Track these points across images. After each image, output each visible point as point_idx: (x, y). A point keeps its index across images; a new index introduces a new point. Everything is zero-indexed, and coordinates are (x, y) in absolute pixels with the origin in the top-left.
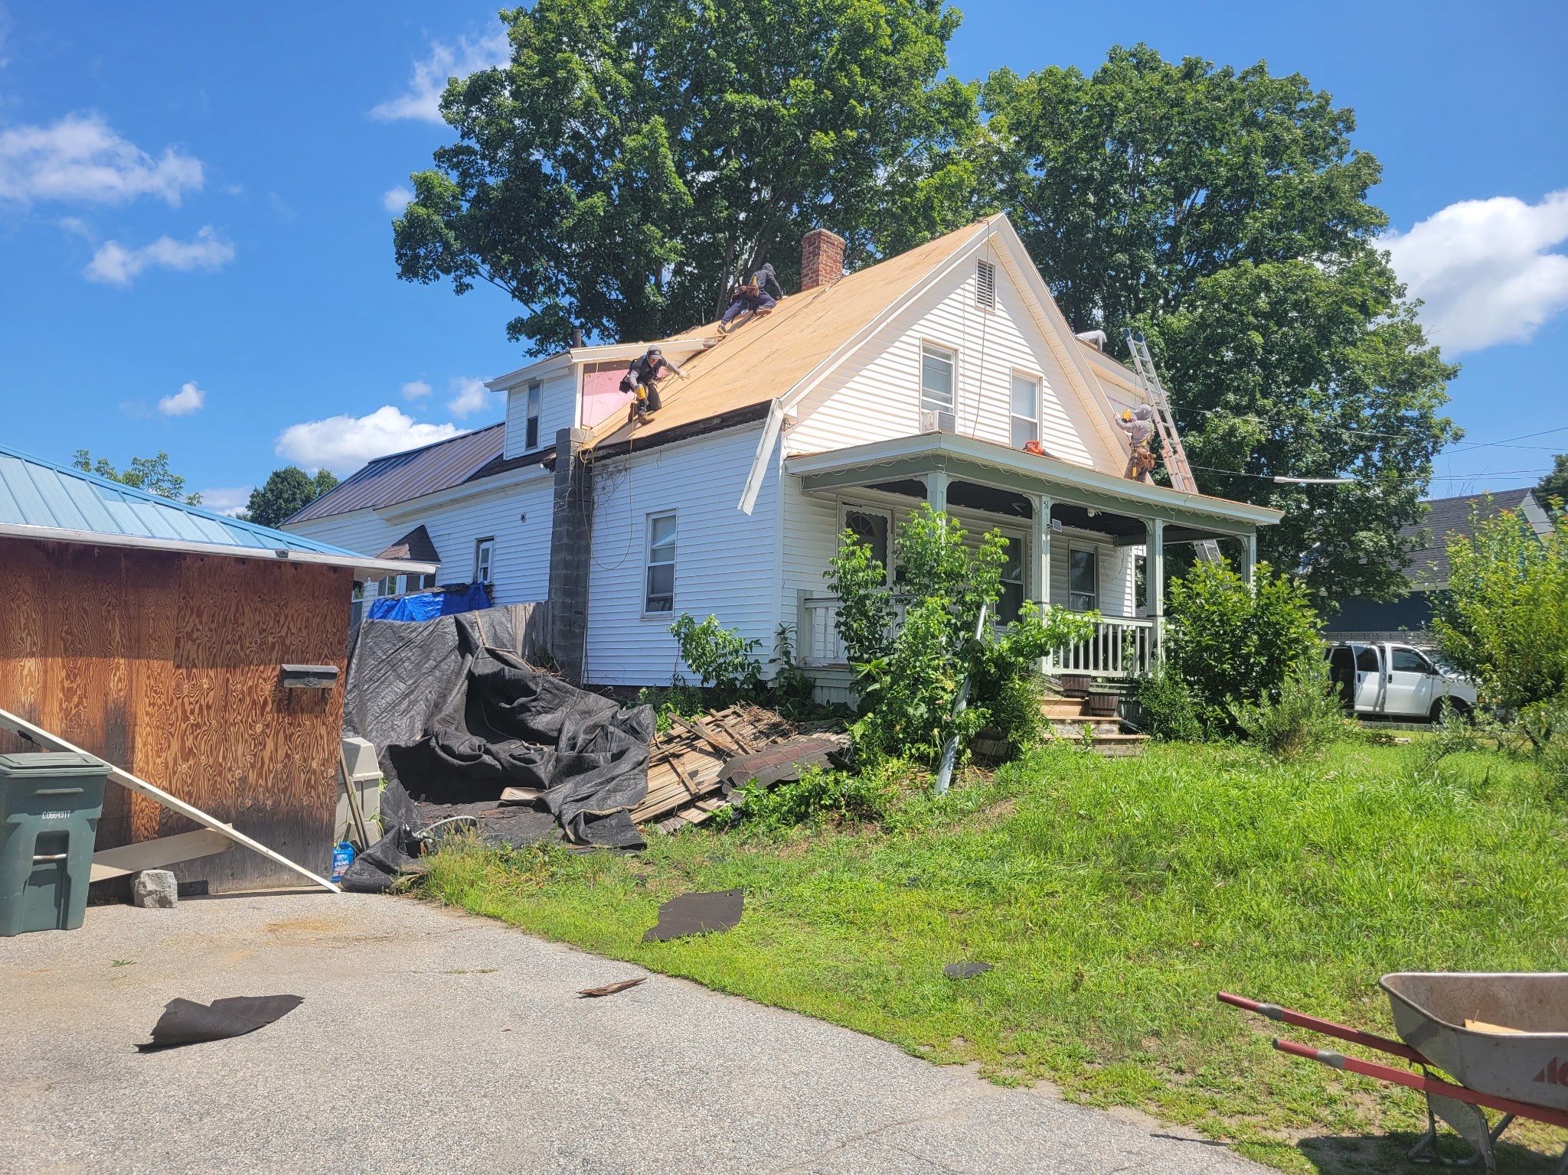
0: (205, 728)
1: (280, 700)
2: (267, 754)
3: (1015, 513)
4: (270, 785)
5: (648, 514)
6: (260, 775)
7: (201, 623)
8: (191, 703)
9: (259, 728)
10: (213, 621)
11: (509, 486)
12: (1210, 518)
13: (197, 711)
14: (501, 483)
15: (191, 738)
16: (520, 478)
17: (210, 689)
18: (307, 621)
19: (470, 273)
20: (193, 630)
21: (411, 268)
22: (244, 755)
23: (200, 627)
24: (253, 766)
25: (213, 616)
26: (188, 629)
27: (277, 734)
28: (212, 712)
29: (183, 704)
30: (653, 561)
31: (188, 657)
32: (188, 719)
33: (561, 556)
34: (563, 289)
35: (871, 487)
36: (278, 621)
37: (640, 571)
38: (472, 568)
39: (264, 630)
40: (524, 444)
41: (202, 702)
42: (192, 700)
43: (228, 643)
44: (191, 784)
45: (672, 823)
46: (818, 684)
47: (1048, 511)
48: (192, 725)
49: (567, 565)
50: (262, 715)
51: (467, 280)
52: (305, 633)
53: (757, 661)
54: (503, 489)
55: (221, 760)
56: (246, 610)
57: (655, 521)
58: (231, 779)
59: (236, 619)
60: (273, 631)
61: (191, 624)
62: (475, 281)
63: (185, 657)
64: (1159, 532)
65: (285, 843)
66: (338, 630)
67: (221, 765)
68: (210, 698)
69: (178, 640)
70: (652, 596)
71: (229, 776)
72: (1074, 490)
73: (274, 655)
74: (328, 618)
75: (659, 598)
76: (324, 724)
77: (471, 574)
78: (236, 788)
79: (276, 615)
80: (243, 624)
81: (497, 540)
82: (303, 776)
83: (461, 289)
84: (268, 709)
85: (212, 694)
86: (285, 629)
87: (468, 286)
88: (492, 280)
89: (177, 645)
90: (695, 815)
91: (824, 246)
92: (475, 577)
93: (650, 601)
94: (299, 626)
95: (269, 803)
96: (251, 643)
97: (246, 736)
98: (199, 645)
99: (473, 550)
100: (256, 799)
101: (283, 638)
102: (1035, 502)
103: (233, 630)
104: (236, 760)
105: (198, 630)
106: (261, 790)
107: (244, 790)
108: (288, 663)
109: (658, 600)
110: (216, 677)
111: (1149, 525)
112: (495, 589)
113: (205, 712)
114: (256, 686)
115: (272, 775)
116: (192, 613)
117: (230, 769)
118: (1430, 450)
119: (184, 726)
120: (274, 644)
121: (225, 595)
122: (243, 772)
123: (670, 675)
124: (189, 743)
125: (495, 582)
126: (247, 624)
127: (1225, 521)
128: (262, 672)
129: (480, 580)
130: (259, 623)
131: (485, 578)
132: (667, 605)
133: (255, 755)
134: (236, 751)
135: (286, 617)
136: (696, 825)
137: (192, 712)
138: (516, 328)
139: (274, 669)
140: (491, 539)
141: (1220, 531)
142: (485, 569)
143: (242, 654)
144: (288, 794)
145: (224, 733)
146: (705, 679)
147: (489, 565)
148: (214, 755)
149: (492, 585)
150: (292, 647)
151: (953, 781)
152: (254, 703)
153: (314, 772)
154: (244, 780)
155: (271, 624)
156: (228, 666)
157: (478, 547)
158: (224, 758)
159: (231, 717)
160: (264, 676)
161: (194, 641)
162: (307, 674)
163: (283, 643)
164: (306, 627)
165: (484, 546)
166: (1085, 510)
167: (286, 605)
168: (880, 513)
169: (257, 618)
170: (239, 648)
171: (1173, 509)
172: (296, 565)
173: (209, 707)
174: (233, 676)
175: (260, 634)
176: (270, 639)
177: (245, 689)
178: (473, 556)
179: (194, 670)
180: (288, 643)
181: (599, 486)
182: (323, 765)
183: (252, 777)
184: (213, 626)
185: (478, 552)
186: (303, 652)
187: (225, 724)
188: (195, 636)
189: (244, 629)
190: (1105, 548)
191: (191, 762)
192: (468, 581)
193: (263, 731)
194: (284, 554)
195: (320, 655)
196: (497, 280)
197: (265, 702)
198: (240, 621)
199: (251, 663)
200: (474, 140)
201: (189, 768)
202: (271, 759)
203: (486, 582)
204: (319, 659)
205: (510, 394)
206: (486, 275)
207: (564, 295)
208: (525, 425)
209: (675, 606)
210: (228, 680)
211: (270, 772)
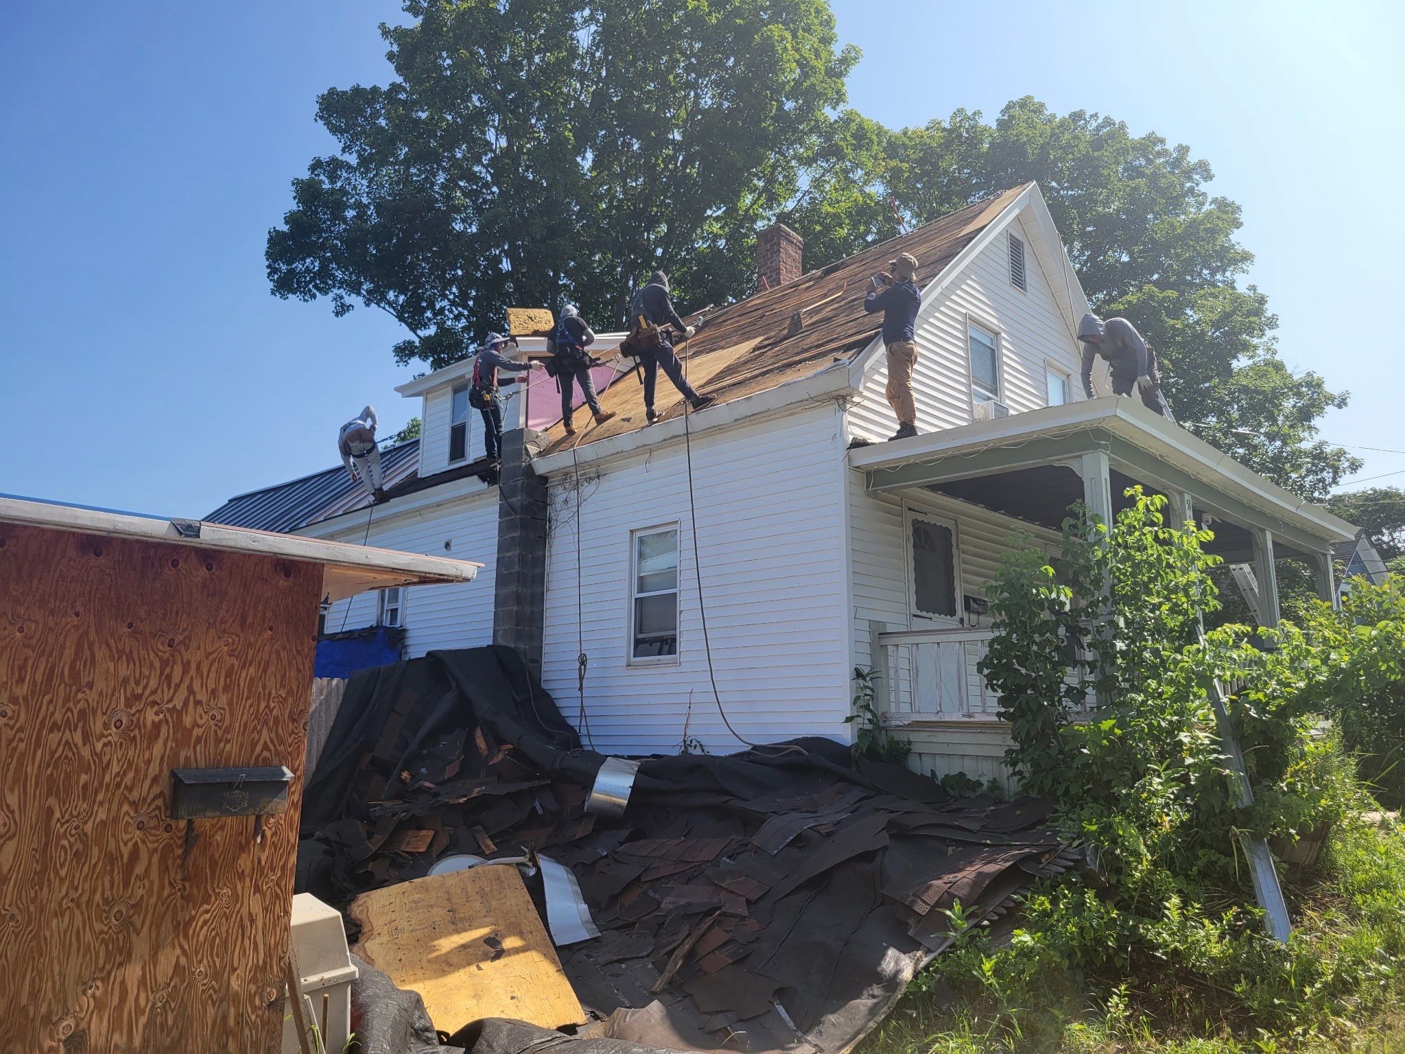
1: (168, 847)
2: (132, 974)
4: (137, 1043)
5: (632, 532)
6: (115, 1025)
9: (117, 913)
11: (427, 507)
12: (1302, 531)
14: (417, 504)
16: (446, 496)
18: (229, 674)
21: (285, 285)
22: (79, 981)
24: (99, 1004)
25: (22, 668)
27: (158, 923)
28: (9, 888)
30: (641, 590)
33: (512, 588)
36: (169, 677)
37: (623, 604)
38: (375, 609)
39: (138, 697)
40: (448, 456)
43: (55, 727)
46: (916, 748)
47: (1191, 513)
49: (519, 599)
50: (126, 884)
52: (223, 700)
54: (418, 511)
55: (24, 1000)
56: (99, 655)
57: (641, 540)
59: (75, 675)
60: (157, 698)
64: (1270, 546)
66: (290, 692)
67: (25, 1009)
70: (640, 636)
71: (44, 1035)
72: (1209, 489)
73: (158, 749)
74: (272, 669)
75: (654, 639)
76: (257, 889)
77: (372, 617)
79: (164, 663)
80: (90, 685)
82: (211, 1011)
83: (342, 309)
84: (139, 869)
86: (183, 693)
91: (784, 244)
92: (380, 620)
93: (638, 642)
94: (211, 685)
96: (106, 726)
97: (87, 937)
101: (178, 713)
102: (1176, 500)
103: (67, 699)
104: (61, 995)
108: (186, 765)
109: (651, 641)
110: (22, 808)
111: (1260, 537)
112: (409, 634)
114: (116, 820)
115: (143, 1020)
117: (46, 1021)
120: (157, 726)
121: (51, 622)
122: (78, 1022)
123: (680, 741)
125: (408, 626)
126: (100, 685)
127: (1312, 536)
128: (130, 789)
129: (387, 623)
130: (126, 681)
131: (394, 621)
132: (666, 648)
133: (104, 980)
134: (62, 973)
135: (186, 667)
138: (404, 352)
139: (155, 781)
142: (394, 610)
143: (86, 752)
145: (36, 937)
147: (399, 605)
149: (405, 630)
150: (197, 732)
152: (109, 859)
153: (236, 999)
154: (77, 1040)
155: (153, 684)
156: (51, 781)
158: (33, 994)
160: (134, 797)
162: (225, 787)
163: (179, 724)
164: (227, 688)
167: (186, 643)
168: (944, 524)
169: (123, 672)
170: (78, 737)
171: (1281, 520)
172: (211, 557)
175: (128, 704)
176: (151, 716)
177: (88, 828)
180: (188, 721)
181: (559, 500)
182: (254, 980)
183: (98, 1030)
184: (22, 691)
186: (218, 741)
187: (39, 915)
189: (92, 696)
192: (369, 626)
193: (126, 922)
194: (186, 529)
195: (253, 746)
197: (134, 856)
198: (85, 679)
202: (143, 981)
203: (395, 627)
204: (250, 753)
205: (425, 401)
208: (447, 434)
209: (681, 648)
210: (50, 812)
211: (139, 1012)
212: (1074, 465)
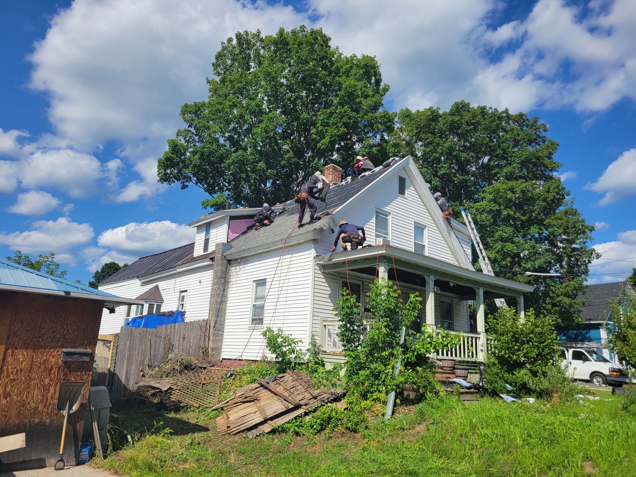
0: (18, 381)
1: (60, 367)
2: (49, 395)
3: (416, 284)
4: (49, 411)
5: (254, 281)
6: (45, 406)
7: (22, 327)
8: (12, 368)
9: (47, 381)
10: (29, 326)
11: (195, 268)
12: (503, 288)
13: (15, 372)
14: (191, 267)
15: (10, 387)
17: (23, 361)
18: (78, 327)
19: (188, 181)
20: (17, 331)
22: (37, 396)
23: (22, 329)
24: (41, 401)
25: (29, 324)
26: (15, 330)
27: (56, 384)
28: (23, 373)
29: (8, 369)
30: (255, 302)
31: (13, 344)
32: (9, 376)
33: (215, 299)
34: (225, 188)
35: (353, 270)
36: (63, 327)
37: (249, 306)
38: (177, 304)
39: (55, 331)
40: (202, 250)
41: (18, 368)
42: (13, 366)
43: (36, 337)
44: (7, 411)
45: (255, 432)
47: (433, 283)
48: (11, 380)
49: (217, 303)
50: (49, 375)
51: (186, 184)
52: (76, 333)
53: (300, 350)
54: (192, 269)
55: (24, 398)
56: (47, 321)
57: (257, 284)
58: (29, 408)
59: (41, 326)
60: (60, 332)
61: (17, 328)
62: (190, 184)
63: (12, 344)
64: (481, 294)
65: (54, 443)
66: (94, 332)
67: (24, 401)
68: (23, 366)
69: (9, 335)
70: (254, 318)
71: (28, 407)
72: (444, 274)
73: (59, 344)
75: (257, 320)
76: (81, 379)
77: (176, 306)
78: (31, 413)
79: (62, 323)
80: (44, 328)
81: (188, 291)
83: (184, 187)
84: (53, 372)
85: (24, 363)
86: (66, 331)
87: (187, 186)
88: (196, 184)
89: (8, 338)
90: (267, 428)
92: (178, 308)
93: (253, 320)
94: (73, 329)
95: (48, 421)
96: (47, 338)
97: (40, 386)
98: (20, 338)
99: (178, 296)
100: (41, 419)
101: (64, 335)
102: (427, 278)
103: (39, 331)
104: (33, 398)
105: (20, 330)
106: (44, 414)
107: (35, 414)
108: (66, 348)
110: (27, 355)
111: (477, 291)
112: (187, 313)
113: (19, 373)
114: (48, 360)
115: (51, 406)
116: (18, 322)
117: (29, 403)
118: (587, 262)
119: (7, 380)
120: (59, 338)
121: (36, 313)
122: (36, 404)
124: (8, 389)
126: (47, 328)
127: (510, 290)
128: (52, 353)
129: (180, 309)
130: (53, 328)
131: (182, 308)
132: (261, 322)
133: (43, 396)
134: (33, 394)
135: (68, 324)
136: (267, 433)
137: (12, 373)
139: (58, 351)
140: (186, 291)
141: (508, 294)
142: (183, 305)
143: (42, 343)
144: (58, 416)
145: (28, 384)
146: (277, 357)
147: (184, 303)
148: (21, 395)
149: (185, 312)
150: (69, 340)
151: (393, 413)
152: (46, 368)
154: (36, 409)
155: (59, 328)
156: (34, 349)
157: (180, 295)
158: (26, 397)
159: (34, 375)
160: (53, 354)
161: (18, 336)
162: (74, 353)
163: (64, 338)
164: (77, 330)
165: (183, 294)
166: (449, 283)
167: (68, 319)
168: (357, 282)
169: (52, 325)
170: (41, 340)
171: (487, 284)
172: (75, 299)
173: (21, 370)
174: (36, 354)
175: (53, 333)
176: (58, 336)
177: (42, 361)
178: (177, 299)
179: (16, 351)
180: (67, 338)
183: (41, 407)
184: (29, 329)
185: (180, 297)
186: (74, 342)
187: (29, 379)
188: (18, 334)
189: (45, 331)
190: (455, 301)
191: (8, 399)
192: (174, 310)
193: (49, 383)
194: (68, 293)
195: (83, 344)
196: (199, 184)
197: (52, 368)
198: (43, 326)
199: (46, 348)
200: (193, 128)
201: (7, 402)
202: (52, 398)
203: (182, 310)
204: (82, 345)
205: (198, 229)
206: (194, 182)
207: (225, 191)
208: (204, 242)
209: (265, 322)
210: (33, 356)
211: (50, 404)
212: (377, 267)
